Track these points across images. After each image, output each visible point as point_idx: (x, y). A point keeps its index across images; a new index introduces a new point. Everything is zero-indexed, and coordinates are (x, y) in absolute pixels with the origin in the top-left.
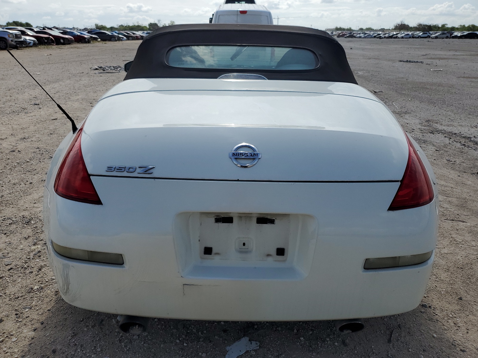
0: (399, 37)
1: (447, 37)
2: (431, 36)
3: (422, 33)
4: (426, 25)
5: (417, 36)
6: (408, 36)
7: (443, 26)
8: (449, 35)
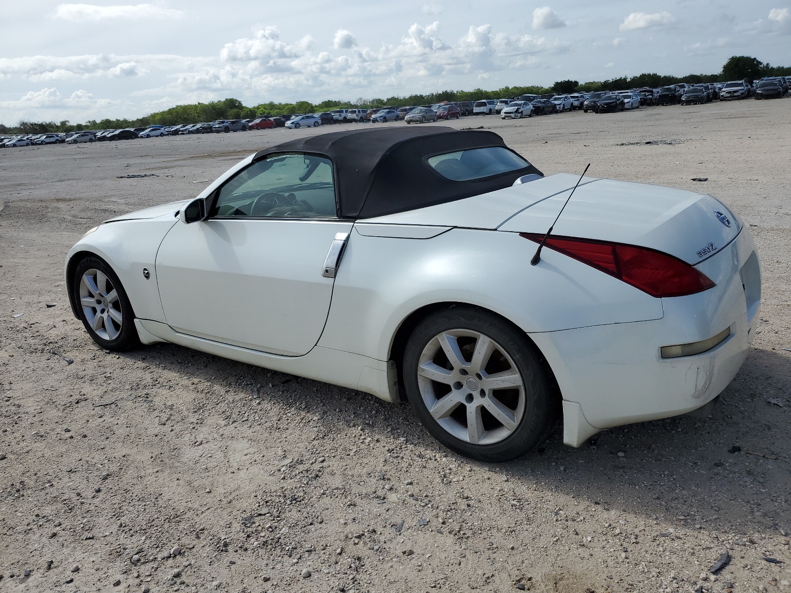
0: (7, 145)
1: (91, 140)
2: (67, 140)
3: (45, 137)
4: (35, 124)
5: (40, 142)
6: (25, 143)
7: (63, 123)
8: (92, 137)
